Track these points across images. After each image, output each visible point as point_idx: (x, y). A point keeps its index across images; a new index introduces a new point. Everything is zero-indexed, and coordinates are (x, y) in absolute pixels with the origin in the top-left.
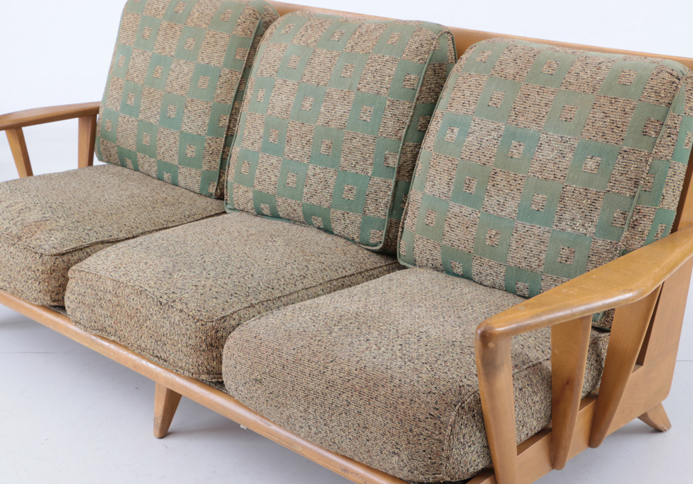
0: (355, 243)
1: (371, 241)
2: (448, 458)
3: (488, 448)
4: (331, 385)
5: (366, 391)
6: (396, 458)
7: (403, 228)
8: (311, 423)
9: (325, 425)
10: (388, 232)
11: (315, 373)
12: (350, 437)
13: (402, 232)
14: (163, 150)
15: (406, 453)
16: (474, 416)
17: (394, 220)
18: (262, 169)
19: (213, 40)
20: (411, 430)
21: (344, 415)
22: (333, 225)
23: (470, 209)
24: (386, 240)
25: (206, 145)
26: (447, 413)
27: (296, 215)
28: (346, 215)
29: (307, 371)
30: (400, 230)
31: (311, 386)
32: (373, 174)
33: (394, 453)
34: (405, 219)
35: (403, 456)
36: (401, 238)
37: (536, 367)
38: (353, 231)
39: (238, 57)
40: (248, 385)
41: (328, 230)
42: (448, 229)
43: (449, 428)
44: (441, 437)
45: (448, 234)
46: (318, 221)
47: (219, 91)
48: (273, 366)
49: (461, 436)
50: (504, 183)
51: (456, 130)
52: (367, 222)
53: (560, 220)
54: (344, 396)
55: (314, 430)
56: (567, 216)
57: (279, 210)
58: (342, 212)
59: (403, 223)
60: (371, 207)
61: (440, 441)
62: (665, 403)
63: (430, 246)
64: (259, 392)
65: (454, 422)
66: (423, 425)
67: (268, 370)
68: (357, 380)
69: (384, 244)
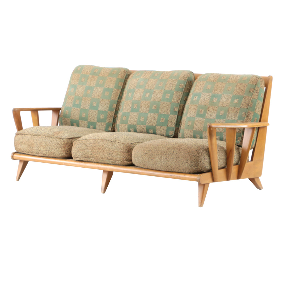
0: (164, 136)
1: (170, 135)
2: (201, 162)
3: (210, 163)
4: (168, 148)
5: (179, 147)
6: (187, 164)
7: (180, 129)
8: (162, 161)
9: (167, 160)
10: (175, 131)
11: (164, 146)
12: (174, 161)
13: (180, 131)
14: (90, 118)
15: (190, 161)
16: (207, 152)
17: (177, 128)
18: (131, 117)
19: (110, 80)
20: (191, 155)
21: (172, 155)
22: (157, 131)
23: (202, 118)
24: (175, 134)
25: (108, 114)
26: (200, 150)
27: (143, 130)
28: (161, 127)
29: (161, 147)
30: (179, 130)
31: (163, 150)
32: (170, 114)
33: (186, 162)
34: (181, 126)
35: (189, 162)
36: (179, 132)
37: (222, 147)
38: (164, 132)
39: (119, 85)
40: (142, 157)
41: (155, 133)
42: (195, 125)
43: (201, 153)
44: (199, 156)
45: (195, 127)
46: (151, 131)
47: (113, 96)
48: (151, 148)
49: (204, 156)
50: (212, 109)
51: (197, 97)
52: (168, 129)
53: (228, 117)
54: (172, 150)
55: (163, 163)
56: (230, 115)
57: (137, 129)
58: (160, 126)
59: (180, 128)
60: (170, 124)
61: (199, 157)
62: (260, 178)
63: (189, 132)
64: (146, 157)
65: (202, 152)
66: (194, 153)
67: (149, 150)
68: (176, 145)
69: (174, 135)
